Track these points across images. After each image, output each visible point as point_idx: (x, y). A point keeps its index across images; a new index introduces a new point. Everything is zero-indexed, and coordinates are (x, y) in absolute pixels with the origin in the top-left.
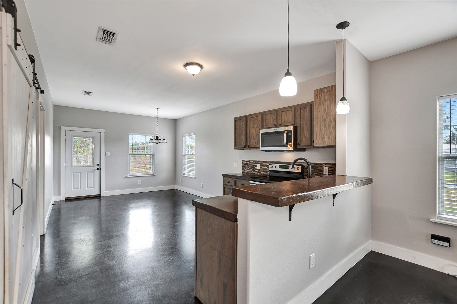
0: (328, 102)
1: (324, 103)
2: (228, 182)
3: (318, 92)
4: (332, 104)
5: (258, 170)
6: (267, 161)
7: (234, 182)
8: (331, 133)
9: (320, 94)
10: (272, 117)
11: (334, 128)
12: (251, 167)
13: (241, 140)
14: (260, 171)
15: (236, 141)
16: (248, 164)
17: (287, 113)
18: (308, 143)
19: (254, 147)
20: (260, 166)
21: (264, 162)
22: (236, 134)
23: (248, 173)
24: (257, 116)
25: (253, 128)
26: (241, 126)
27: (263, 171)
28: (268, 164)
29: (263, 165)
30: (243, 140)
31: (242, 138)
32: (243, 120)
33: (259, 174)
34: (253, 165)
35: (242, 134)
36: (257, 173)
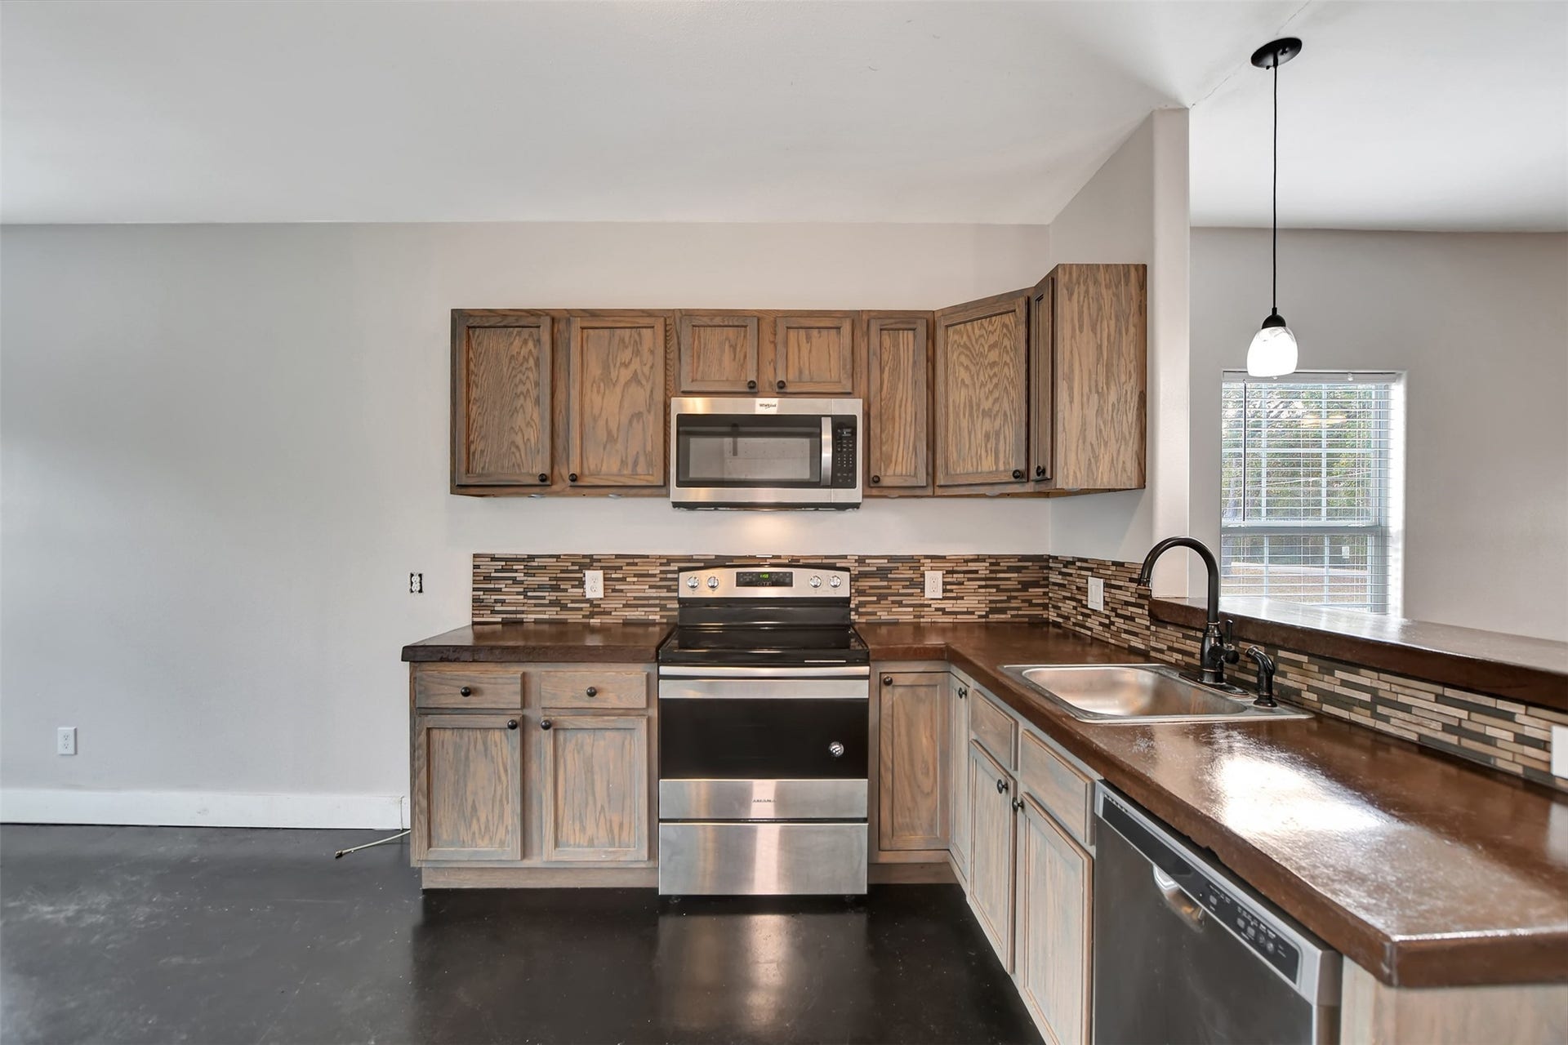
0: (1113, 323)
1: (1096, 325)
2: (467, 693)
3: (1075, 275)
4: (1126, 334)
5: (590, 601)
6: (647, 557)
7: (518, 688)
8: (1123, 443)
9: (1079, 284)
10: (731, 346)
11: (1134, 424)
12: (540, 588)
13: (513, 443)
14: (602, 606)
15: (472, 448)
16: (516, 572)
17: (814, 340)
18: (915, 475)
19: (615, 482)
20: (605, 579)
21: (632, 560)
22: (475, 408)
23: (521, 622)
24: (634, 327)
25: (602, 385)
26: (513, 362)
27: (621, 606)
28: (654, 568)
29: (621, 576)
30: (527, 442)
31: (521, 430)
32: (531, 335)
33: (599, 621)
34: (557, 579)
35: (521, 410)
36: (581, 617)
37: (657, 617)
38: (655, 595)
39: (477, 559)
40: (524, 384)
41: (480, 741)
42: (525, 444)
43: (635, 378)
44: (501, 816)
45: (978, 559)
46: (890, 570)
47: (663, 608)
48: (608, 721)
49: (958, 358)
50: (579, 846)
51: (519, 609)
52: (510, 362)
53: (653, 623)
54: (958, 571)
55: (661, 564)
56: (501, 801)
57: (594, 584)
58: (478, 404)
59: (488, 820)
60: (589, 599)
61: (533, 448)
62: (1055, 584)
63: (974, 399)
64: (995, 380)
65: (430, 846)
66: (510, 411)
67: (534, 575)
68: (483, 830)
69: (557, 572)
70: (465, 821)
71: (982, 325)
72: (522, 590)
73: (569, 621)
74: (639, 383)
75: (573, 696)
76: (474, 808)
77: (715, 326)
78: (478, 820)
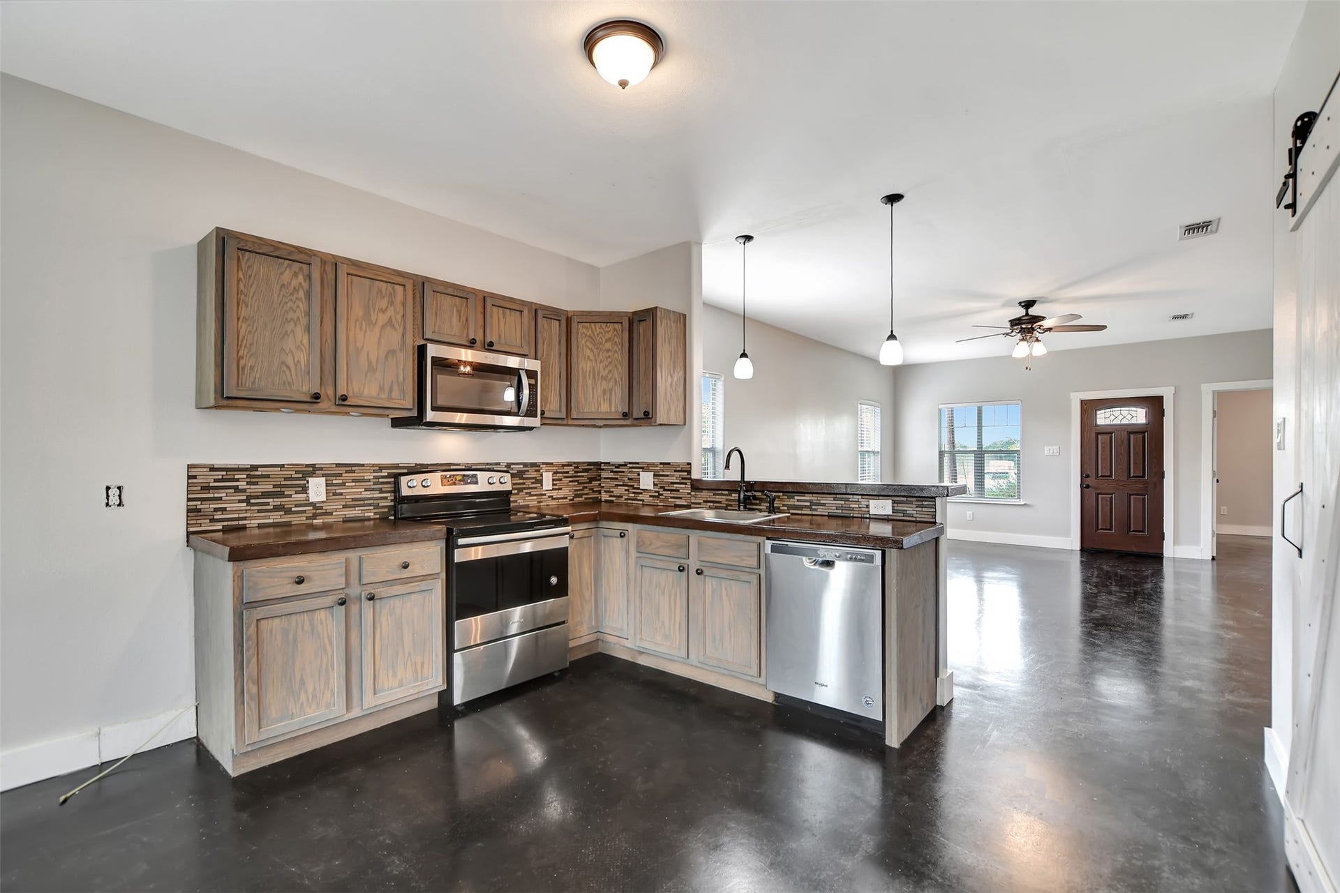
0: (675, 341)
1: (670, 341)
2: (300, 581)
3: (663, 314)
4: (680, 348)
5: (313, 505)
6: (363, 465)
7: (341, 570)
8: (679, 402)
9: (664, 318)
10: (457, 310)
11: (682, 393)
12: (264, 495)
13: (283, 363)
14: (324, 508)
15: (242, 363)
16: (238, 481)
17: (508, 317)
18: (560, 411)
19: (375, 403)
20: (327, 485)
21: (350, 467)
22: (244, 326)
23: (244, 528)
24: (390, 283)
25: (364, 323)
26: (283, 290)
27: (341, 507)
28: (369, 474)
29: (341, 481)
30: (297, 364)
31: (292, 352)
32: (301, 268)
33: (321, 521)
34: (281, 486)
35: (292, 334)
36: (305, 518)
37: (371, 514)
38: (370, 496)
39: (193, 470)
40: (295, 312)
41: (307, 623)
42: (296, 365)
43: (390, 322)
44: (327, 683)
45: (569, 465)
46: (524, 472)
47: (377, 507)
48: (414, 586)
49: (585, 343)
50: (392, 689)
51: (241, 516)
52: (281, 290)
53: (369, 519)
54: (560, 471)
55: (375, 471)
56: (327, 670)
57: (317, 489)
58: (248, 323)
59: (315, 689)
60: (312, 503)
61: (303, 369)
62: (605, 478)
63: (596, 368)
64: (609, 360)
65: (260, 728)
66: (280, 333)
67: (256, 483)
68: (310, 698)
69: (281, 480)
70: (294, 696)
71: (601, 325)
72: (245, 498)
73: (293, 523)
74: (393, 326)
75: (388, 572)
76: (302, 682)
77: (447, 294)
78: (306, 692)
